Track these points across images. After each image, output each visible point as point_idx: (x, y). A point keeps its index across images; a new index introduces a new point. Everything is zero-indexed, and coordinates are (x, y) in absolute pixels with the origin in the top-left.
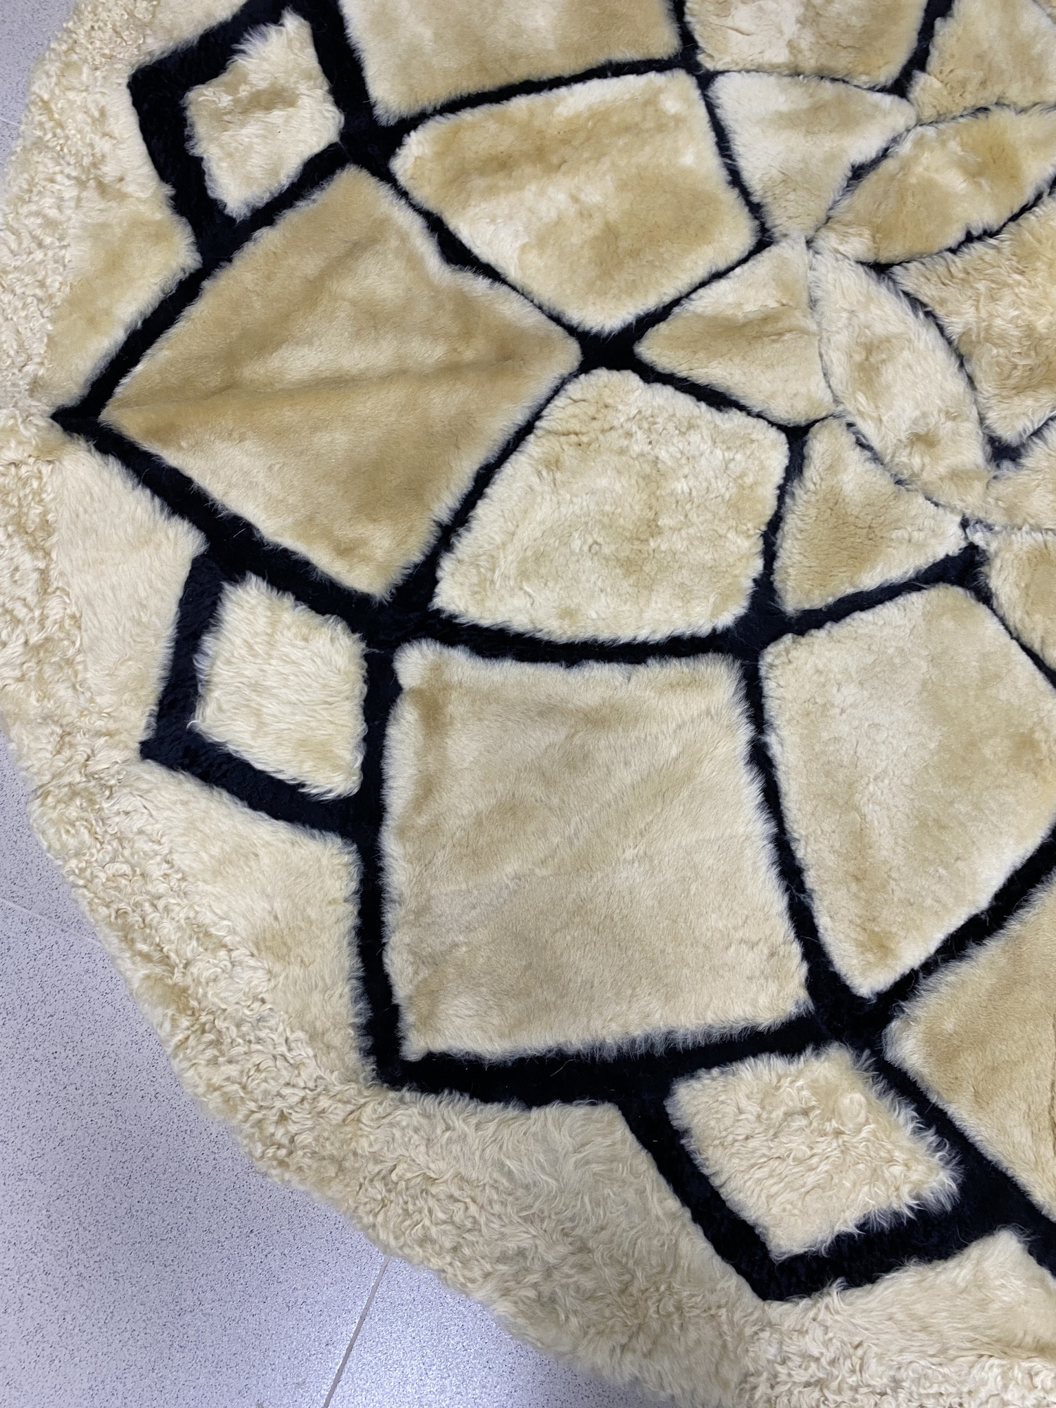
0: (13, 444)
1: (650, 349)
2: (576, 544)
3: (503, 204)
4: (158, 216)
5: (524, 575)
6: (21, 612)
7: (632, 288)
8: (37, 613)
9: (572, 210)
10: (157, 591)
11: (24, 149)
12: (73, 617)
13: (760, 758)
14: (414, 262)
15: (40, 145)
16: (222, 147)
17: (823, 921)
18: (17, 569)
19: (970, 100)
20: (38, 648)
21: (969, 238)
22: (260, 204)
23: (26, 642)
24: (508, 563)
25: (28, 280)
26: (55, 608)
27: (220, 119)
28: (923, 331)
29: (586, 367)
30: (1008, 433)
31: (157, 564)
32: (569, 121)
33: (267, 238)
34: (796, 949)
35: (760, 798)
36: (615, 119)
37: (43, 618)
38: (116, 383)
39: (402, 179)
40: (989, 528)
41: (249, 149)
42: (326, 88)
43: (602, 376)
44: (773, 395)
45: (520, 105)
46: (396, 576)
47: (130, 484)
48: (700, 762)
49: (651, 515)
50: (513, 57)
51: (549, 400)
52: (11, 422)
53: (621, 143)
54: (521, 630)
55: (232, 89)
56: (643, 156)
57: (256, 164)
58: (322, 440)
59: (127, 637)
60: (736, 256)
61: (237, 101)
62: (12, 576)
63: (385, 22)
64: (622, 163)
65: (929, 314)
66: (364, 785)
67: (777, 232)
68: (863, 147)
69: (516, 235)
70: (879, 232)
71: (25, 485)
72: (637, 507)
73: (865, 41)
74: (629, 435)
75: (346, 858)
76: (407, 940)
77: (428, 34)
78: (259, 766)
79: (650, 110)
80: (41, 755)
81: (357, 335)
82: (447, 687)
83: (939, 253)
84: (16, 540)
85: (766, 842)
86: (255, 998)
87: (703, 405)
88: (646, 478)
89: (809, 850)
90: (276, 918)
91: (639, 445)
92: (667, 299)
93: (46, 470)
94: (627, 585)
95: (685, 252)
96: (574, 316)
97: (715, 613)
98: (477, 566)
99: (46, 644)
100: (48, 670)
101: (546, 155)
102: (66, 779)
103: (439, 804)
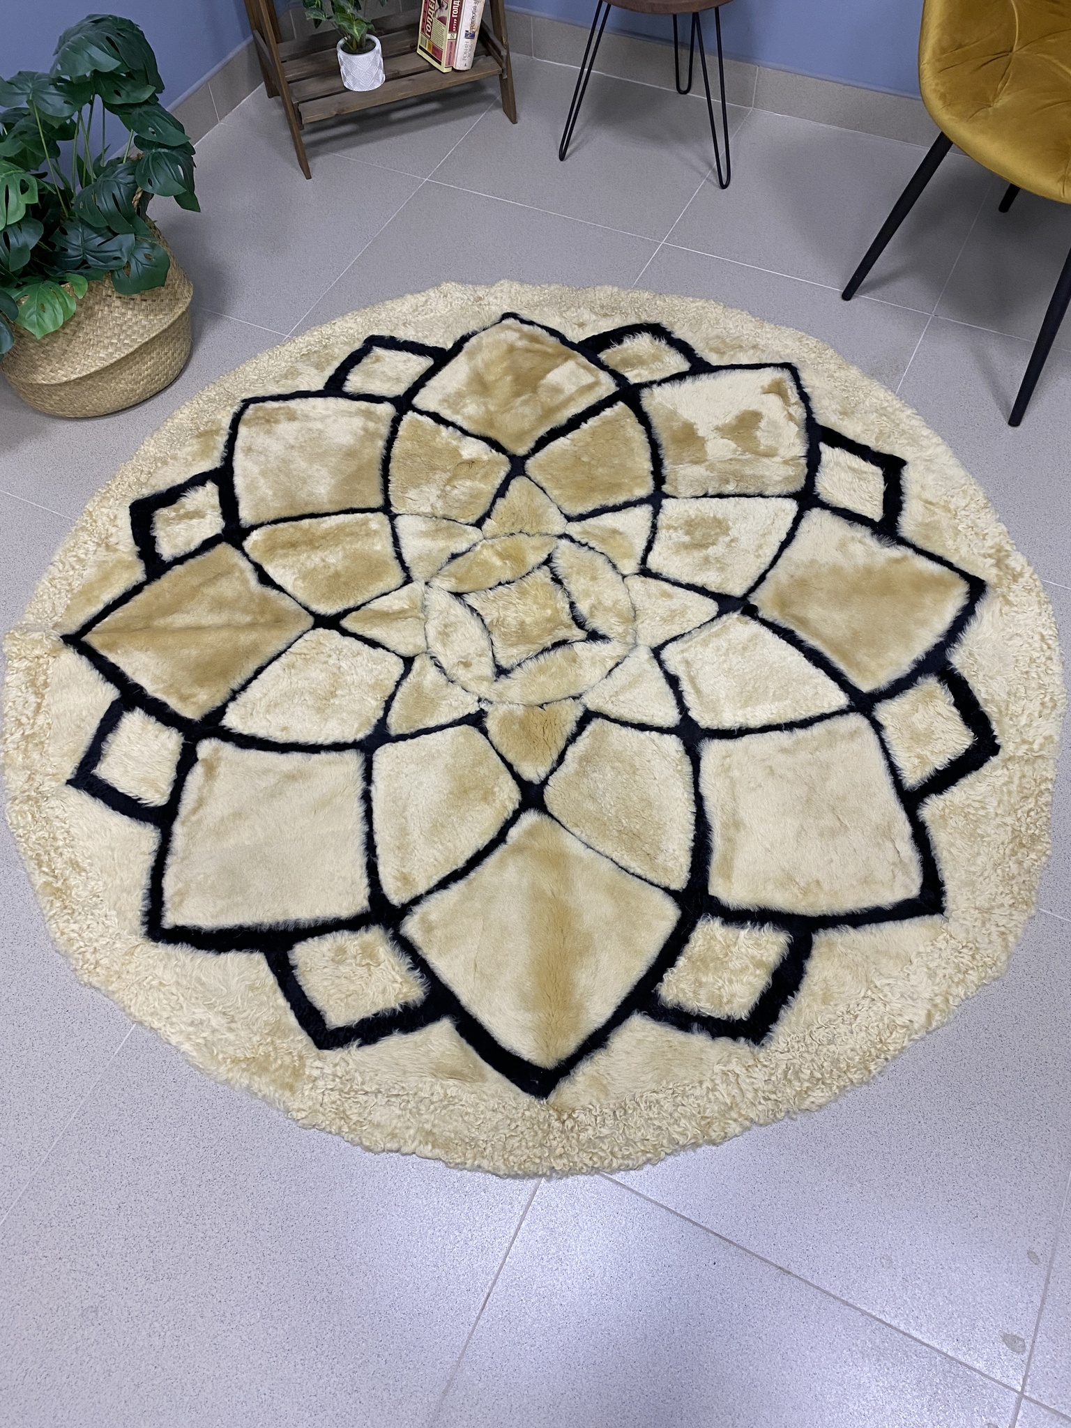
0: (40, 647)
1: (346, 623)
2: (296, 701)
3: (290, 560)
4: (130, 559)
5: (268, 711)
6: (24, 720)
7: (342, 598)
8: (32, 721)
9: (321, 564)
10: (91, 714)
11: (76, 530)
12: (48, 724)
13: (367, 797)
15: (83, 529)
16: (166, 533)
17: (381, 869)
18: (26, 702)
19: (507, 531)
20: (28, 736)
21: (499, 584)
22: (178, 556)
23: (23, 734)
24: (261, 706)
25: (64, 582)
26: (41, 720)
27: (168, 521)
28: (473, 622)
29: (314, 627)
30: (504, 663)
31: (94, 702)
32: (326, 529)
33: (178, 570)
34: (365, 881)
35: (363, 814)
36: (348, 530)
37: (33, 724)
38: (94, 626)
39: (247, 550)
40: (491, 703)
41: (178, 534)
42: (220, 512)
43: (321, 631)
44: (399, 643)
45: (306, 522)
46: (206, 710)
47: (90, 668)
48: (335, 796)
49: (333, 689)
50: (306, 504)
51: (295, 641)
52: (41, 638)
53: (348, 539)
54: (261, 736)
55: (177, 510)
56: (358, 545)
57: (180, 540)
58: (185, 652)
59: (73, 733)
60: (394, 587)
61: (177, 515)
62: (24, 705)
63: (252, 488)
64: (348, 547)
65: (478, 614)
66: (170, 802)
67: (414, 578)
68: (461, 546)
69: (294, 574)
70: (460, 580)
71: (39, 667)
72: (327, 686)
73: (464, 506)
74: (329, 656)
75: (154, 834)
76: (175, 871)
77: (271, 493)
78: (121, 791)
79: (364, 527)
80: (18, 783)
81: (211, 610)
82: (219, 759)
83: (485, 590)
84: (30, 689)
85: (362, 835)
86: (94, 896)
87: (366, 646)
88: (334, 674)
90: (113, 859)
91: (333, 660)
92: (359, 603)
93: (51, 660)
94: (316, 718)
95: (369, 584)
96: (315, 607)
97: (358, 731)
98: (245, 707)
99: (33, 735)
100: (30, 745)
101: (313, 543)
102: (27, 794)
103: (206, 810)
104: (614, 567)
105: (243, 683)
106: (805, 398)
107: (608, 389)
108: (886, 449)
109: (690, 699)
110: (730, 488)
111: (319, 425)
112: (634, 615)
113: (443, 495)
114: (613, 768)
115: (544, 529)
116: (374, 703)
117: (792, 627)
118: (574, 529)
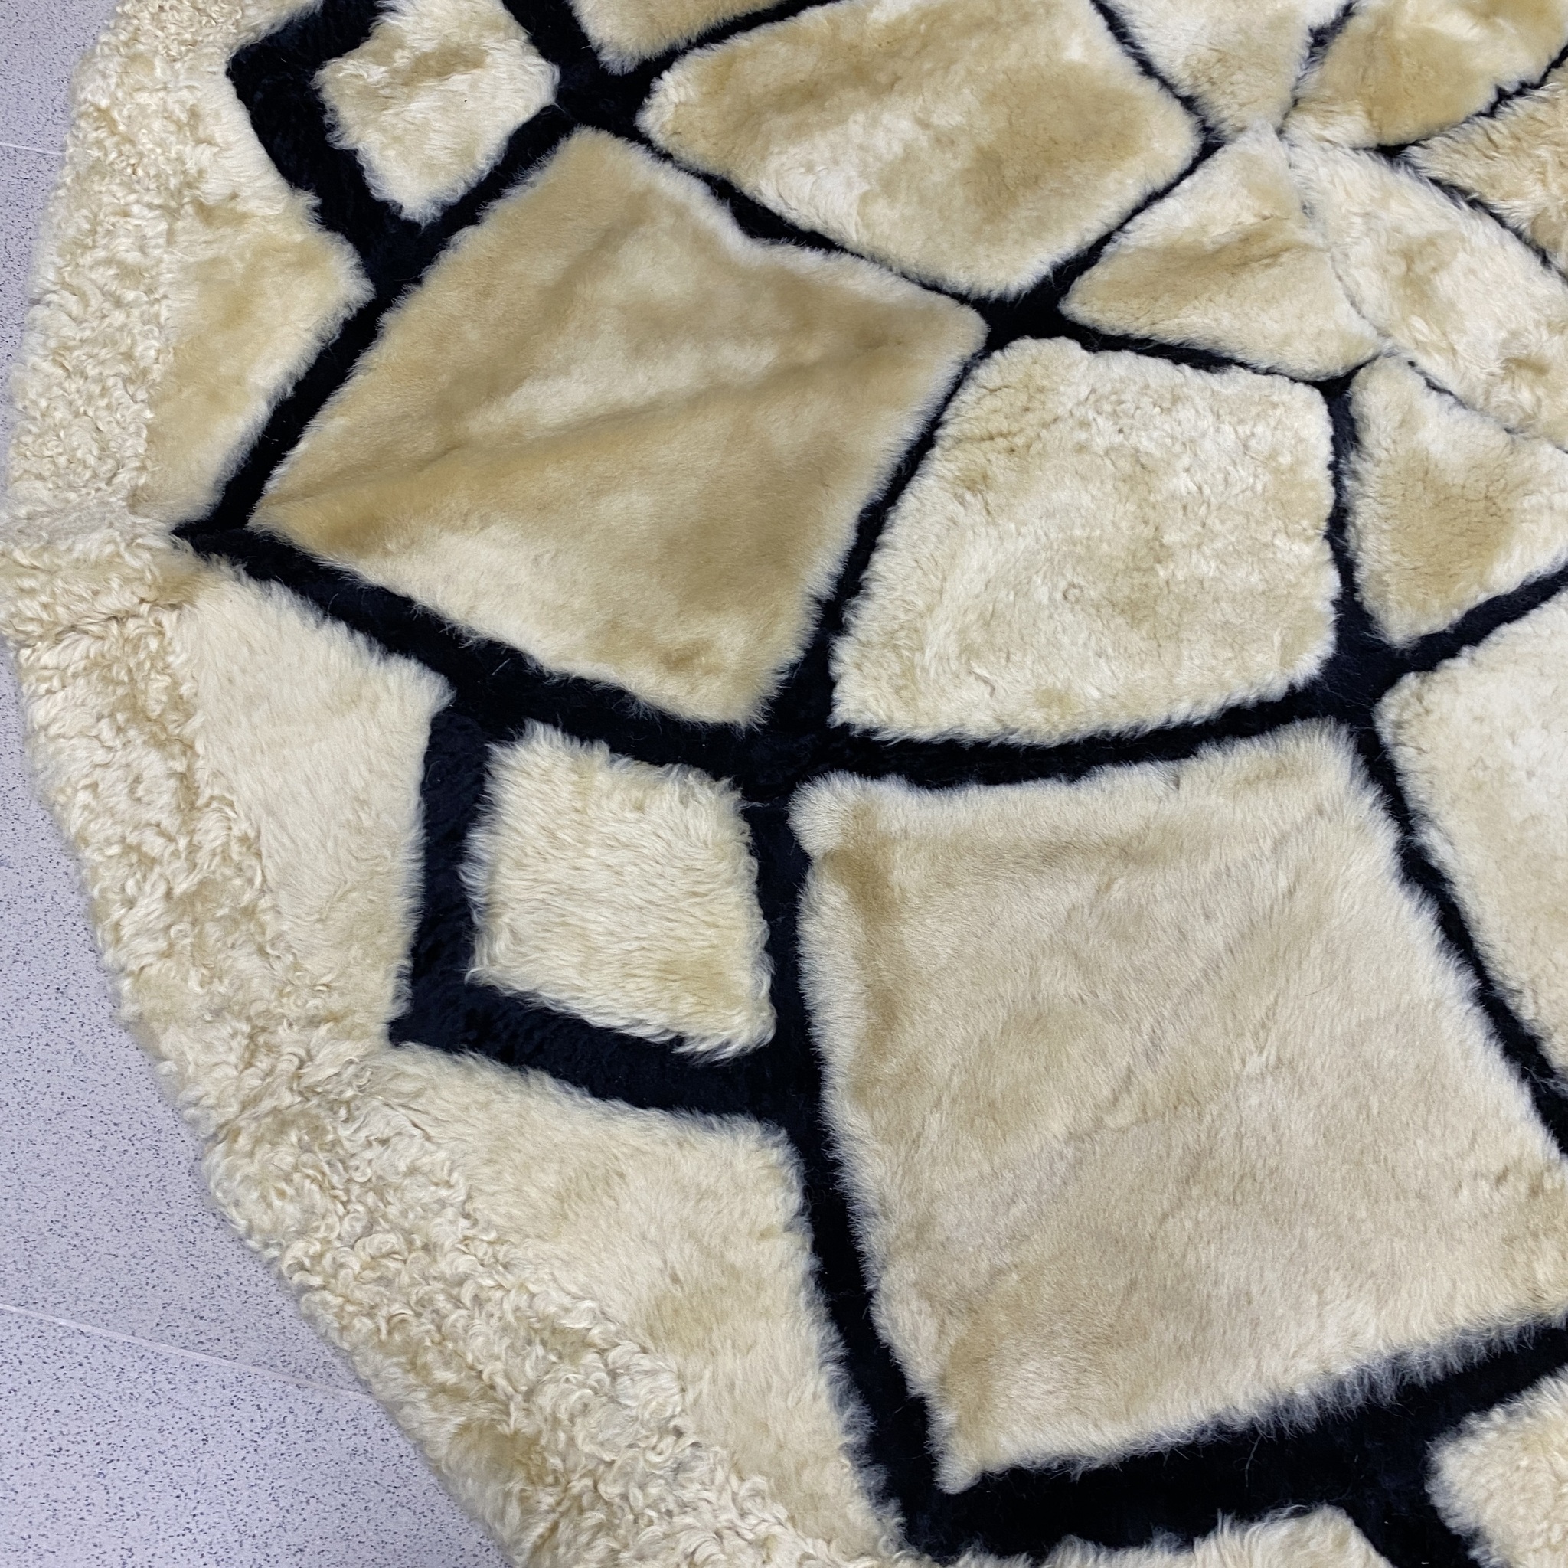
0: (115, 584)
1: (1085, 306)
2: (1042, 593)
3: (820, 146)
4: (298, 237)
5: (968, 651)
6: (154, 844)
7: (1040, 227)
8: (183, 842)
9: (924, 140)
10: (382, 775)
11: (78, 177)
12: (244, 840)
13: (1422, 873)
14: (703, 243)
15: (97, 169)
16: (383, 130)
18: (138, 780)
21: (1503, 96)
22: (454, 198)
23: (168, 895)
24: (940, 637)
25: (103, 353)
26: (211, 830)
27: (375, 98)
28: (1475, 227)
29: (996, 342)
31: (375, 733)
32: (890, 28)
33: (471, 241)
35: (1439, 937)
36: (957, 17)
37: (193, 849)
38: (267, 476)
39: (660, 139)
41: (422, 129)
42: (524, 37)
43: (1026, 350)
44: (1286, 340)
46: (768, 684)
47: (311, 620)
48: (1330, 891)
49: (1148, 532)
51: (948, 399)
52: (109, 549)
53: (974, 44)
54: (982, 736)
56: (1011, 56)
57: (439, 144)
58: (613, 507)
59: (343, 853)
60: (1178, 165)
61: (395, 72)
62: (132, 791)
64: (982, 70)
65: (1475, 202)
66: (780, 1024)
67: (1226, 128)
68: (1319, 4)
69: (849, 184)
70: (1376, 106)
71: (136, 649)
72: (1124, 525)
74: (1084, 424)
75: (774, 1156)
76: (911, 1276)
78: (598, 1021)
80: (218, 1073)
81: (638, 351)
82: (886, 842)
83: (1467, 121)
84: (132, 733)
85: (1469, 1005)
86: (663, 1431)
87: (1186, 368)
88: (1127, 480)
89: (1542, 1002)
90: (675, 1279)
91: (1104, 432)
92: (1091, 238)
93: (168, 619)
94: (1136, 640)
95: (1104, 170)
96: (960, 277)
97: (1289, 659)
98: (896, 648)
99: (203, 891)
100: (213, 931)
101: (869, 75)
102: (267, 1104)
103: (912, 1036)
105: (837, 569)
116: (1305, 552)
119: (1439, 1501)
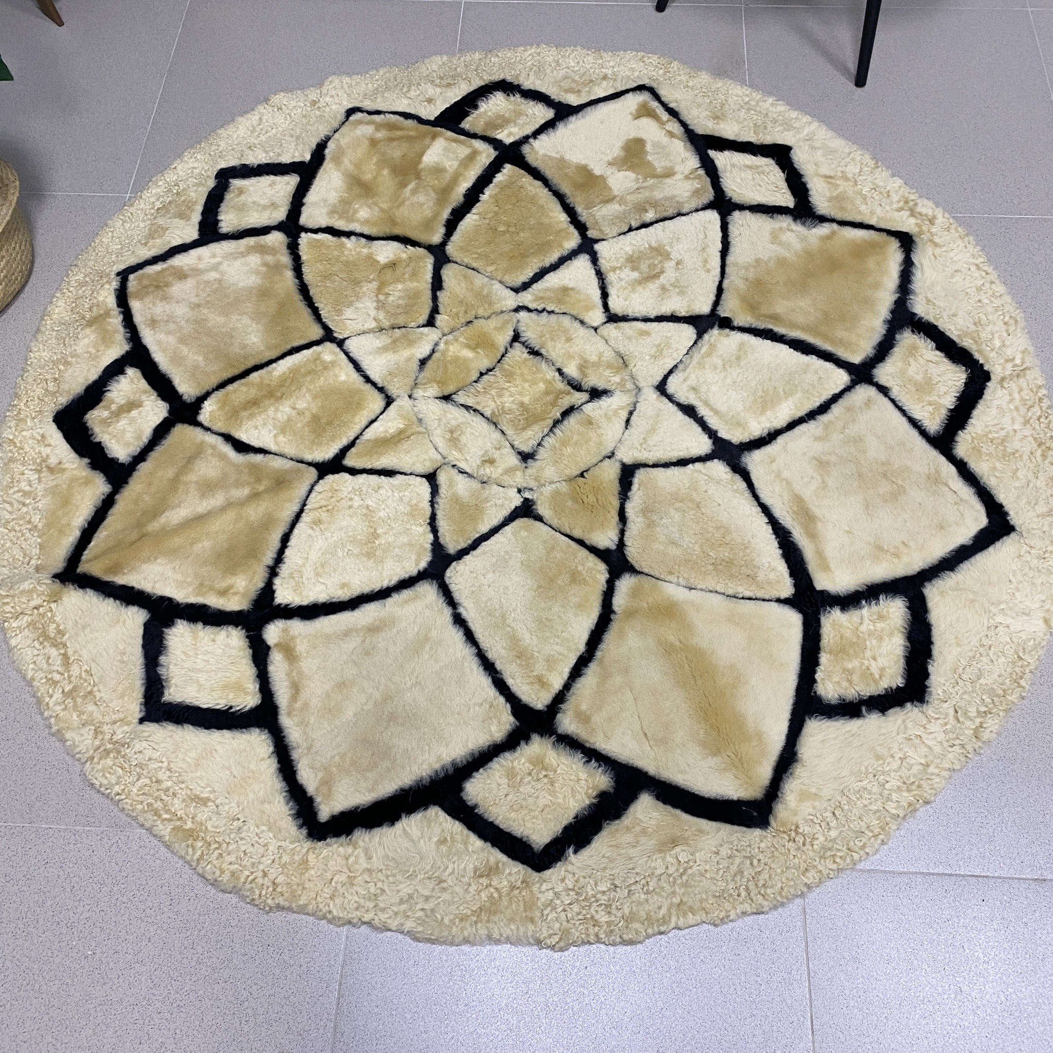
0: (35, 597)
1: (350, 461)
2: (340, 554)
3: (259, 420)
4: (84, 474)
5: (318, 575)
6: (57, 677)
7: (333, 439)
8: (66, 675)
9: (294, 413)
10: (129, 644)
12: (86, 671)
13: (459, 621)
14: (223, 457)
16: (109, 434)
17: (510, 682)
18: (49, 658)
19: (463, 320)
20: (71, 691)
21: (482, 374)
22: (136, 454)
23: (63, 691)
24: (308, 571)
25: (21, 522)
26: (75, 670)
27: (105, 422)
28: (474, 419)
29: (321, 476)
30: (526, 448)
31: (125, 631)
32: (280, 376)
33: (143, 467)
34: (502, 700)
35: (464, 638)
36: (302, 370)
37: (70, 677)
38: (81, 555)
39: (206, 424)
40: (531, 489)
41: (124, 431)
42: (156, 394)
43: (330, 478)
44: (414, 464)
45: (255, 376)
46: (253, 595)
47: (101, 599)
48: (430, 630)
49: (372, 530)
50: (246, 358)
51: (308, 497)
52: (32, 586)
53: (308, 379)
54: (324, 601)
55: (107, 408)
56: (321, 382)
57: (129, 436)
58: (198, 547)
59: (119, 670)
60: (378, 411)
61: (112, 413)
62: (48, 662)
63: (177, 359)
64: (312, 388)
65: (475, 410)
66: (263, 699)
67: (394, 396)
68: (423, 350)
69: (270, 431)
70: (442, 383)
71: (43, 617)
72: (365, 529)
73: (408, 309)
74: (351, 499)
75: (263, 737)
76: (306, 763)
77: (201, 358)
79: (318, 362)
80: (86, 742)
81: (203, 496)
82: (292, 638)
83: (471, 384)
84: (45, 643)
85: (473, 657)
86: (234, 820)
87: (382, 477)
88: (365, 515)
89: (494, 653)
90: (235, 777)
91: (357, 502)
92: (352, 438)
93: (53, 606)
94: (370, 564)
95: (354, 416)
96: (309, 457)
97: (417, 563)
98: (293, 578)
99: (75, 689)
100: (79, 700)
101: (274, 394)
102: (102, 749)
103: (305, 694)
104: (582, 322)
105: (275, 556)
106: (673, 113)
107: (488, 157)
108: (768, 140)
109: (713, 422)
110: (650, 216)
111: (214, 275)
112: (623, 361)
113: (381, 306)
114: (676, 509)
115: (497, 307)
116: (421, 529)
117: (770, 327)
118: (526, 298)
119: (465, 798)
